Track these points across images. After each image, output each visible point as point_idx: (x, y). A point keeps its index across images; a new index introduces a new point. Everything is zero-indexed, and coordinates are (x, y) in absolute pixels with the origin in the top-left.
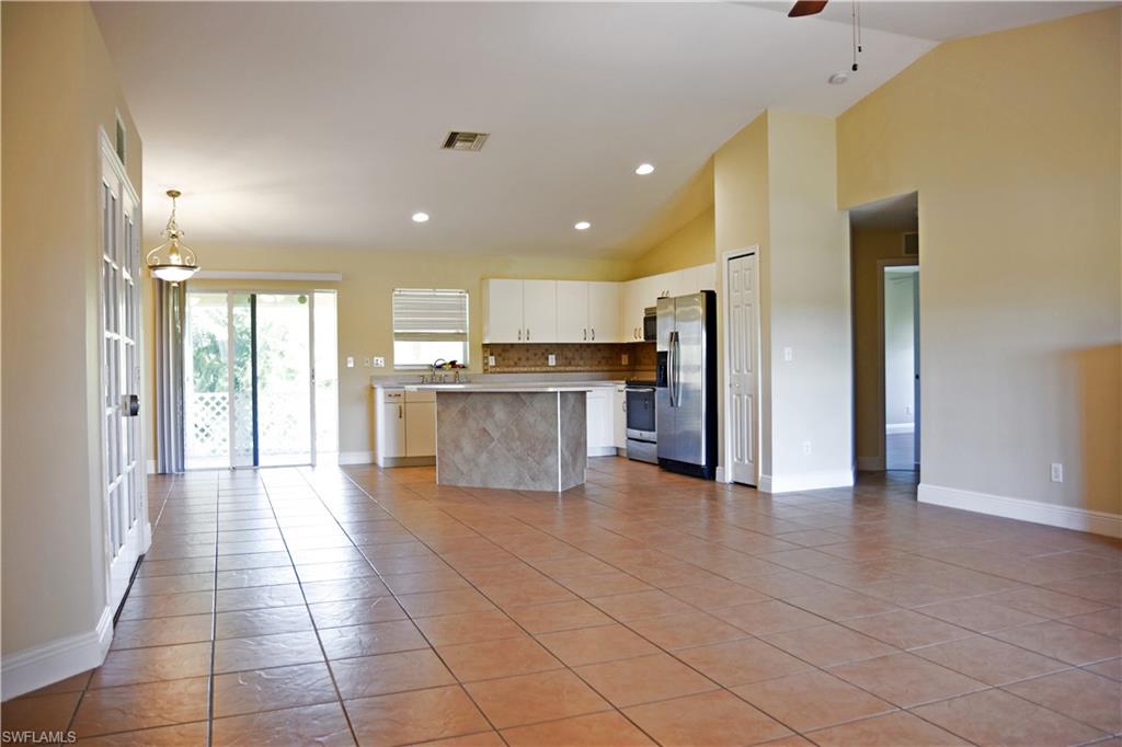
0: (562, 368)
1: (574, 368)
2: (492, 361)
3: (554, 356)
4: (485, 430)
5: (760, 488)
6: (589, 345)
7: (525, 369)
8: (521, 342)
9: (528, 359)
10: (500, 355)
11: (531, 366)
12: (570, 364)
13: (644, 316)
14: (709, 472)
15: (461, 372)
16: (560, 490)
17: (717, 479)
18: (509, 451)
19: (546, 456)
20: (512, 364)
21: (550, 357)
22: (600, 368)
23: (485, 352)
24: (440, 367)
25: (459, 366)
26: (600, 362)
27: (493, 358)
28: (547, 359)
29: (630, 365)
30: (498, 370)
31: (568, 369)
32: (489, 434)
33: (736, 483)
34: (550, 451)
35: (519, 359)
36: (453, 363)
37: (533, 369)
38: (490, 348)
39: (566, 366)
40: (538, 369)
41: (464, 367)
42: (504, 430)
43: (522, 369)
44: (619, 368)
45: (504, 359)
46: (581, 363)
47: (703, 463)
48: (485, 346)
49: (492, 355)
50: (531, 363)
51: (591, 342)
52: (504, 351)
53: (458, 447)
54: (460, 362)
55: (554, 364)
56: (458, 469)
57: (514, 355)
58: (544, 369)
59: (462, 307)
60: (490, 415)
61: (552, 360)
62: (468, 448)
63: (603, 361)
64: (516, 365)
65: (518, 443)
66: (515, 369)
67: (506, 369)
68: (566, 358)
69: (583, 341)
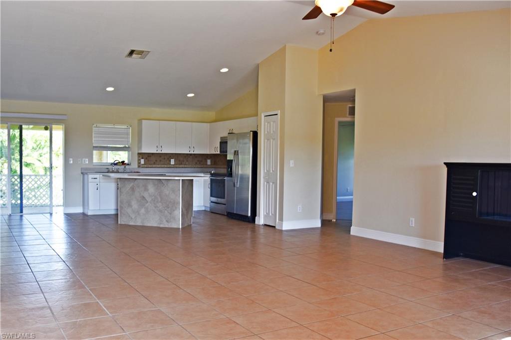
0: (178, 166)
1: (184, 166)
2: (142, 161)
3: (173, 160)
4: (144, 197)
5: (277, 227)
6: (191, 154)
7: (159, 166)
8: (158, 152)
9: (160, 161)
10: (146, 158)
11: (162, 164)
12: (181, 164)
13: (220, 141)
14: (253, 219)
15: (127, 167)
16: (181, 227)
17: (256, 223)
18: (155, 207)
19: (174, 210)
20: (152, 162)
21: (172, 160)
22: (197, 166)
23: (139, 157)
24: (116, 164)
25: (126, 164)
26: (196, 163)
27: (143, 160)
28: (170, 161)
29: (211, 164)
30: (145, 166)
31: (180, 166)
32: (146, 199)
33: (266, 225)
34: (176, 208)
35: (156, 161)
36: (123, 162)
37: (163, 166)
38: (141, 155)
39: (180, 165)
40: (165, 166)
41: (128, 164)
42: (153, 197)
43: (157, 166)
44: (205, 166)
45: (148, 161)
46: (187, 163)
47: (249, 215)
48: (139, 154)
49: (142, 158)
50: (162, 163)
51: (193, 153)
52: (148, 156)
53: (130, 205)
54: (126, 162)
55: (173, 164)
56: (129, 216)
57: (153, 159)
58: (169, 166)
59: (128, 134)
60: (146, 189)
61: (173, 162)
62: (135, 205)
63: (198, 163)
64: (154, 164)
65: (160, 204)
66: (154, 166)
67: (149, 166)
68: (179, 161)
69: (188, 153)
